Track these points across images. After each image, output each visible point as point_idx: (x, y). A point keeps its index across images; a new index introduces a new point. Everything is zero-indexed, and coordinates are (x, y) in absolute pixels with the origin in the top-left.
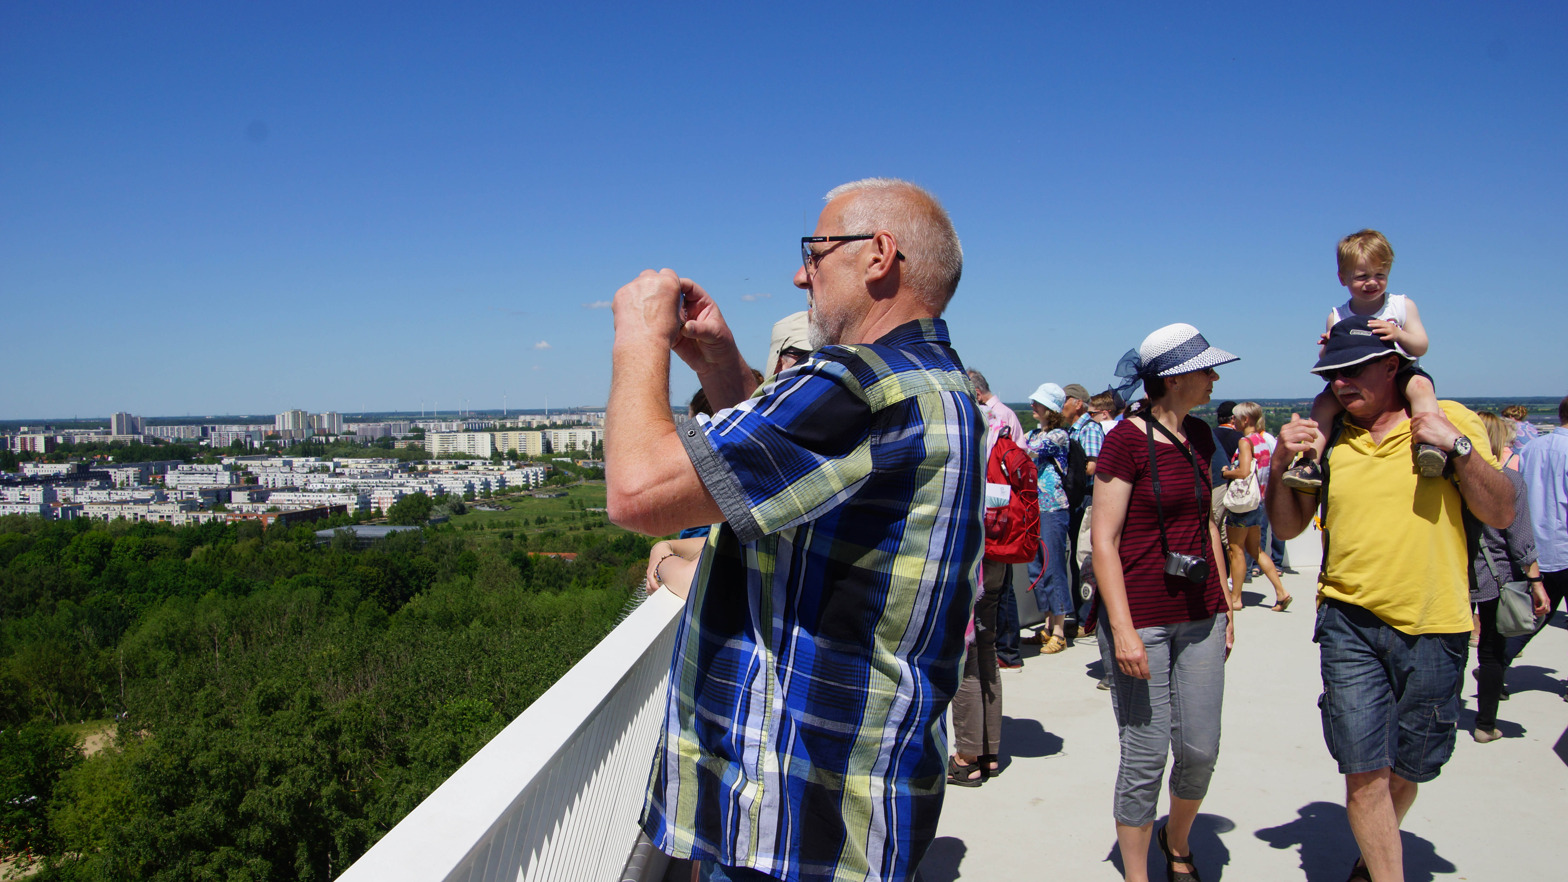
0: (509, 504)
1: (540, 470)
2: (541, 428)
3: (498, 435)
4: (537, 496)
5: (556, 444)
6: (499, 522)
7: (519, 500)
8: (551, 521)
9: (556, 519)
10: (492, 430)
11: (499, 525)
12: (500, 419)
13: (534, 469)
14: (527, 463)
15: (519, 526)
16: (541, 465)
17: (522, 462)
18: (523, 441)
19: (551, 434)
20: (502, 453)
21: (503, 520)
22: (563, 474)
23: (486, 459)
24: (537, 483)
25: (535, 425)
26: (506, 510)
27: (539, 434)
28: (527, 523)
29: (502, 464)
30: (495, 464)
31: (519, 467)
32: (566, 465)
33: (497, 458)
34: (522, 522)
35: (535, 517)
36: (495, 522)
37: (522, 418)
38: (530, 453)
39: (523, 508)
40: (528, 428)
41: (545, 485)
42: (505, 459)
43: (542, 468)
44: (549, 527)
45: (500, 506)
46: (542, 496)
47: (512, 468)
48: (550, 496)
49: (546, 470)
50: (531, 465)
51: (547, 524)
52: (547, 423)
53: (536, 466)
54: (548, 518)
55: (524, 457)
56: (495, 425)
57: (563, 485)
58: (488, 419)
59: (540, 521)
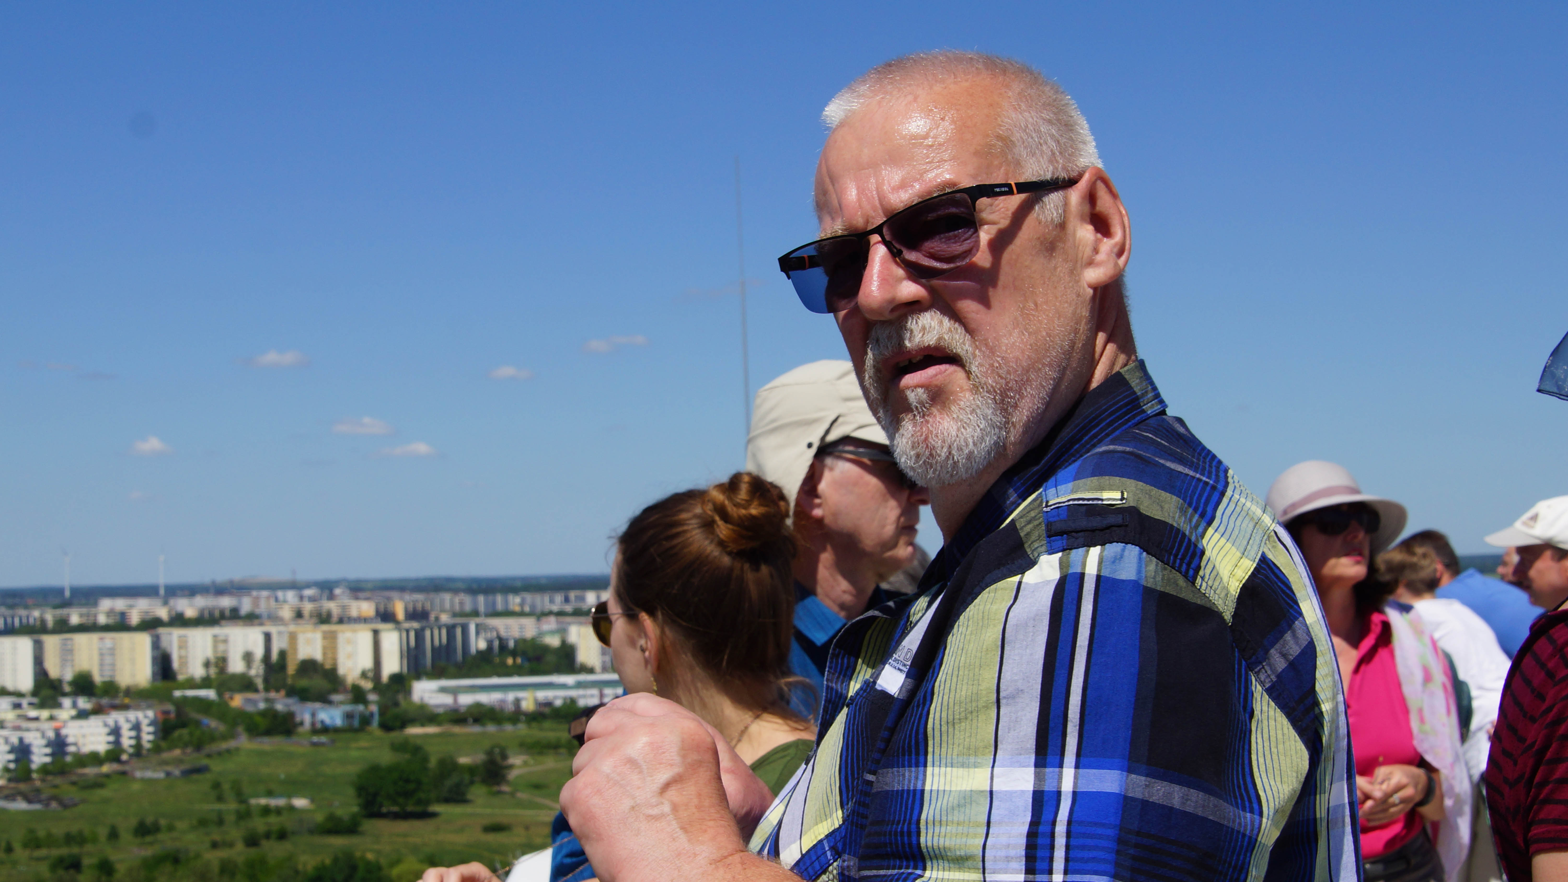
0: (71, 793)
1: (145, 716)
2: (150, 625)
3: (51, 642)
4: (138, 774)
5: (184, 661)
6: (49, 835)
7: (98, 784)
8: (171, 828)
9: (181, 825)
10: (35, 630)
11: (50, 841)
12: (56, 607)
13: (132, 715)
14: (117, 701)
15: (94, 840)
16: (149, 707)
17: (105, 701)
18: (108, 655)
19: (172, 638)
20: (60, 681)
21: (59, 830)
22: (198, 723)
23: (20, 695)
24: (138, 747)
25: (135, 619)
26: (65, 806)
27: (144, 640)
28: (114, 835)
29: (59, 706)
30: (42, 705)
31: (98, 711)
32: (204, 705)
33: (46, 692)
34: (103, 832)
35: (133, 822)
36: (41, 833)
37: (106, 604)
38: (124, 679)
39: (106, 801)
40: (121, 625)
41: (157, 749)
42: (65, 695)
43: (150, 714)
44: (165, 842)
45: (54, 798)
46: (149, 774)
47: (82, 715)
48: (168, 774)
49: (160, 717)
50: (124, 707)
51: (161, 836)
52: (163, 613)
53: (137, 708)
54: (163, 822)
55: (110, 688)
56: (43, 622)
57: (198, 747)
58: (26, 607)
59: (144, 830)
